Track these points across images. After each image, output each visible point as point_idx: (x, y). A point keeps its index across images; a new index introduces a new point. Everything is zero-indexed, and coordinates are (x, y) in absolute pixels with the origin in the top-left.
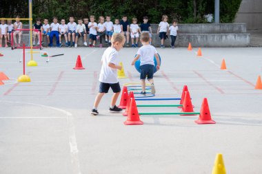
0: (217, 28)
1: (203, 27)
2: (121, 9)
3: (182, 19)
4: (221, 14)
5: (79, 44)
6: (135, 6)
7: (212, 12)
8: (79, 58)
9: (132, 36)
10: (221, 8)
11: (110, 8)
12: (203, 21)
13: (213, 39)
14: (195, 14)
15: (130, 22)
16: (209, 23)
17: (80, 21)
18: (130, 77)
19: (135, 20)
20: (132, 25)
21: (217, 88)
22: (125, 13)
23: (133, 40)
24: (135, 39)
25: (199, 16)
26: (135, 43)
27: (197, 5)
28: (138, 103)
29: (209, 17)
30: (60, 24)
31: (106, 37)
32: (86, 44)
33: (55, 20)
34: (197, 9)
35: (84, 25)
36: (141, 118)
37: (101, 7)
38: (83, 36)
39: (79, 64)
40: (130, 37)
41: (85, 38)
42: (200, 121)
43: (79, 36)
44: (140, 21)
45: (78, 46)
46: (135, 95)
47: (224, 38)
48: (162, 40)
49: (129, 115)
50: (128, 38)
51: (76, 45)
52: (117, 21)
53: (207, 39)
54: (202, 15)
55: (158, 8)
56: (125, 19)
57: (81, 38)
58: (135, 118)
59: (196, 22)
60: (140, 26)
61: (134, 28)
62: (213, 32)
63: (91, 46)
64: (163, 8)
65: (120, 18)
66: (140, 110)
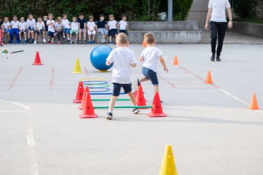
0: (170, 26)
1: (157, 24)
2: (79, 7)
3: (137, 17)
4: (174, 13)
5: (38, 40)
6: (92, 5)
7: (166, 10)
8: (38, 55)
9: (89, 33)
10: (174, 7)
11: (68, 6)
12: (157, 19)
13: (167, 36)
14: (149, 12)
15: (86, 20)
16: (162, 21)
17: (39, 19)
18: (87, 72)
19: (91, 17)
20: (89, 23)
21: (169, 83)
22: (83, 11)
23: (90, 37)
24: (92, 36)
25: (153, 15)
26: (91, 40)
27: (152, 4)
28: (92, 97)
29: (163, 15)
30: (20, 21)
31: (64, 34)
32: (44, 41)
33: (15, 18)
34: (151, 8)
35: (43, 23)
36: (96, 111)
37: (60, 6)
38: (42, 33)
39: (38, 61)
40: (87, 34)
41: (44, 35)
42: (152, 114)
43: (38, 33)
44: (96, 19)
45: (38, 43)
46: (90, 90)
47: (177, 35)
48: (110, 37)
49: (85, 109)
50: (85, 35)
51: (35, 42)
52: (74, 19)
53: (160, 36)
54: (156, 14)
55: (114, 6)
56: (82, 17)
57: (40, 35)
58: (90, 111)
59: (150, 20)
60: (96, 24)
61: (91, 25)
62: (166, 29)
63: (50, 42)
64: (119, 7)
65: (78, 16)
66: (95, 104)
